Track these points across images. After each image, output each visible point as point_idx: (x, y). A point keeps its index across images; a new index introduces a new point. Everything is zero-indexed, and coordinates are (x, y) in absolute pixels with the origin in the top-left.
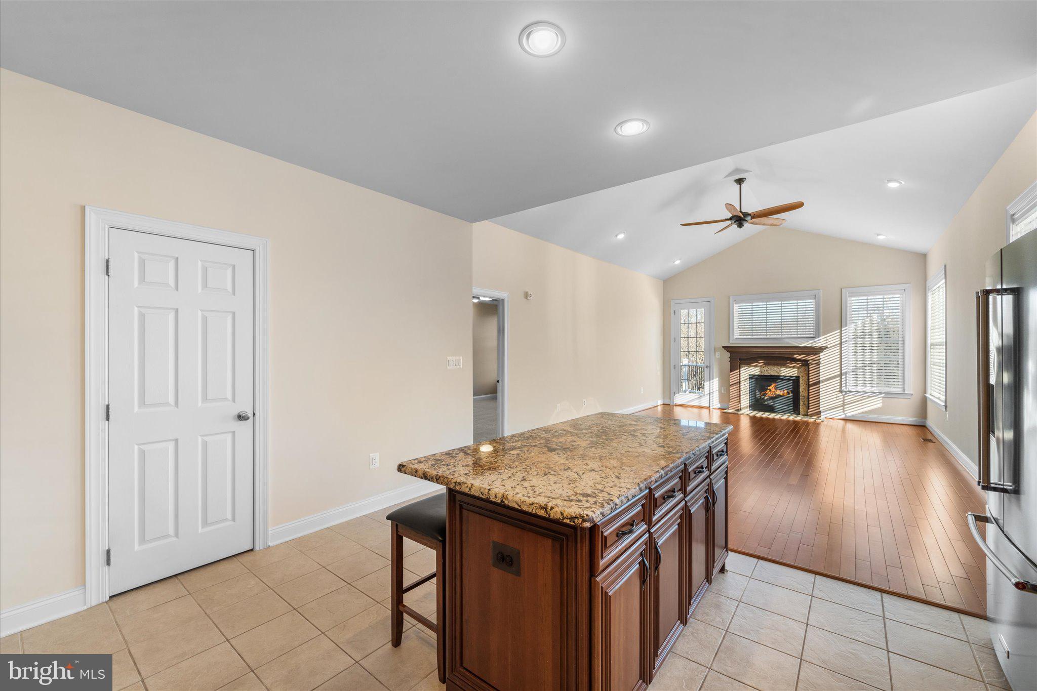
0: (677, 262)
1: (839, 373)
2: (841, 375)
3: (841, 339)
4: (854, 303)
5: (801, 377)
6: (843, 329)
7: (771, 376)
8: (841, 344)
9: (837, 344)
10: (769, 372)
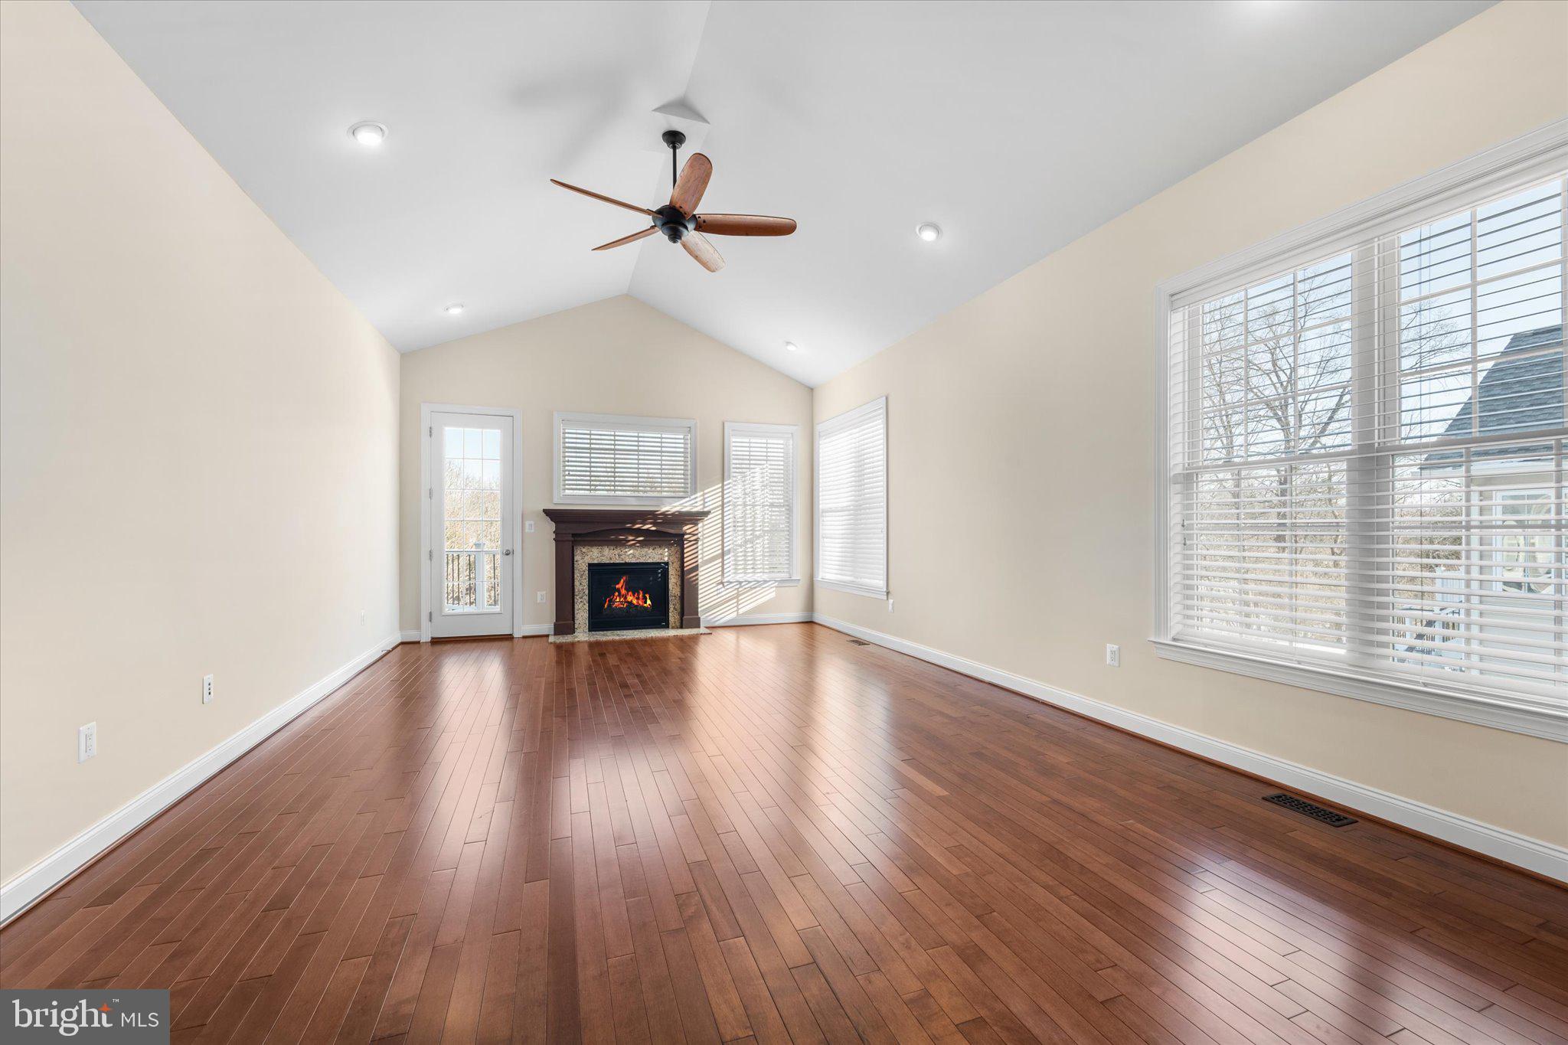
0: (456, 312)
1: (720, 551)
2: (723, 555)
3: (723, 499)
4: (737, 445)
5: (670, 563)
6: (725, 483)
7: (626, 564)
8: (723, 505)
9: (718, 507)
10: (623, 557)
